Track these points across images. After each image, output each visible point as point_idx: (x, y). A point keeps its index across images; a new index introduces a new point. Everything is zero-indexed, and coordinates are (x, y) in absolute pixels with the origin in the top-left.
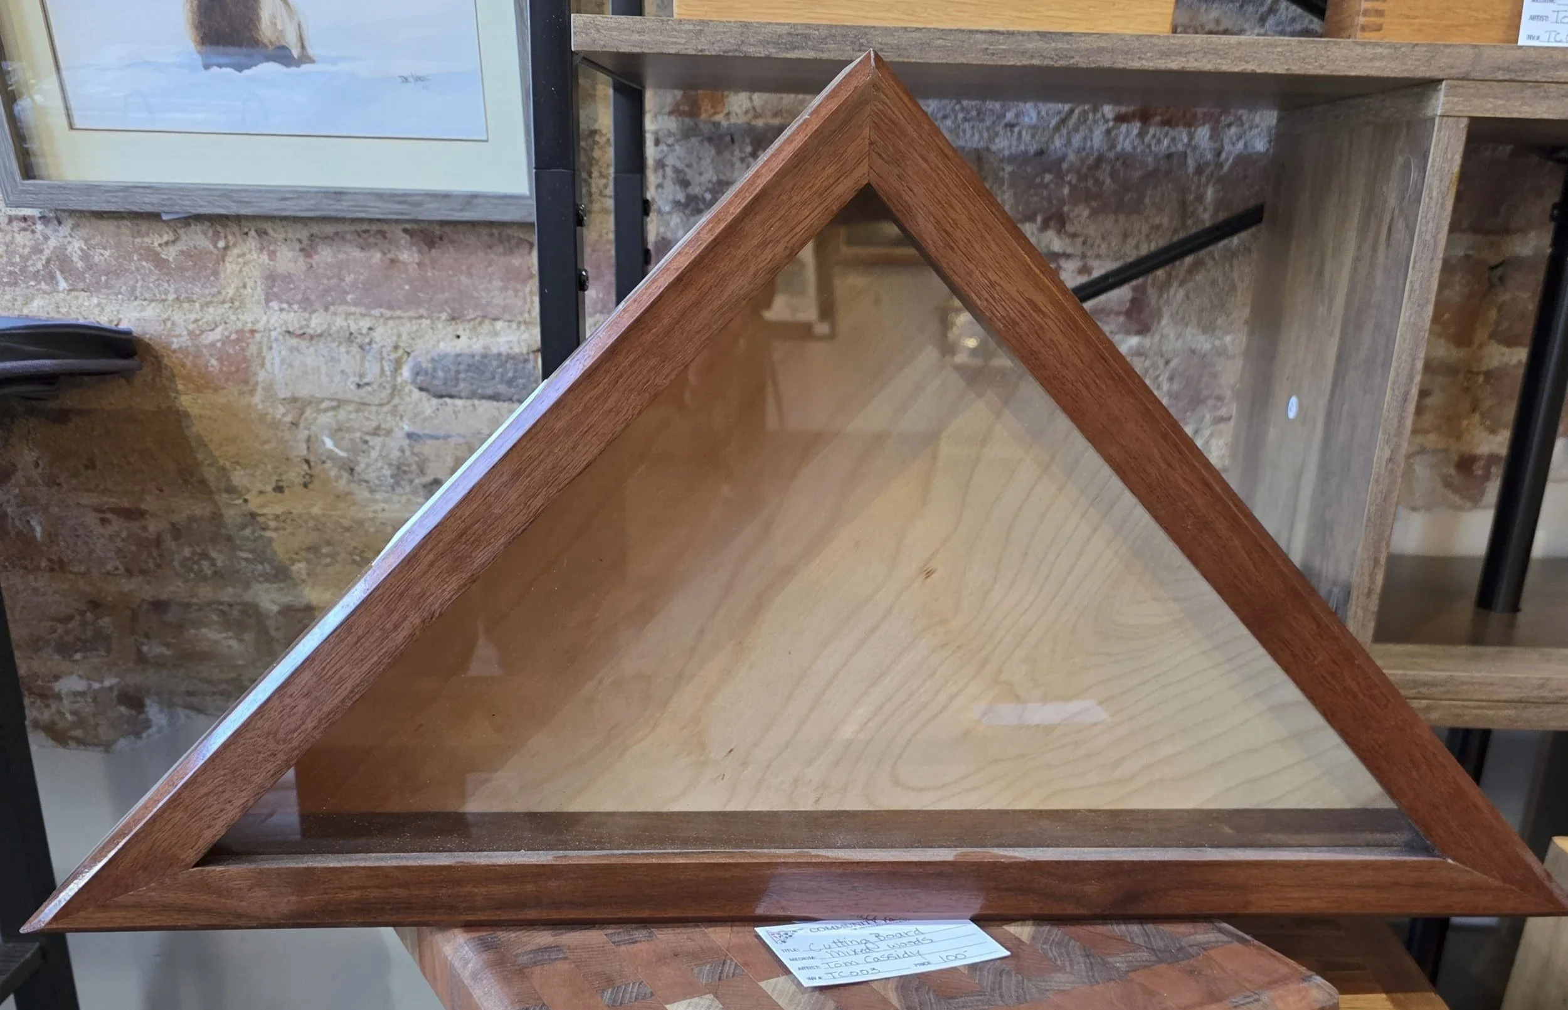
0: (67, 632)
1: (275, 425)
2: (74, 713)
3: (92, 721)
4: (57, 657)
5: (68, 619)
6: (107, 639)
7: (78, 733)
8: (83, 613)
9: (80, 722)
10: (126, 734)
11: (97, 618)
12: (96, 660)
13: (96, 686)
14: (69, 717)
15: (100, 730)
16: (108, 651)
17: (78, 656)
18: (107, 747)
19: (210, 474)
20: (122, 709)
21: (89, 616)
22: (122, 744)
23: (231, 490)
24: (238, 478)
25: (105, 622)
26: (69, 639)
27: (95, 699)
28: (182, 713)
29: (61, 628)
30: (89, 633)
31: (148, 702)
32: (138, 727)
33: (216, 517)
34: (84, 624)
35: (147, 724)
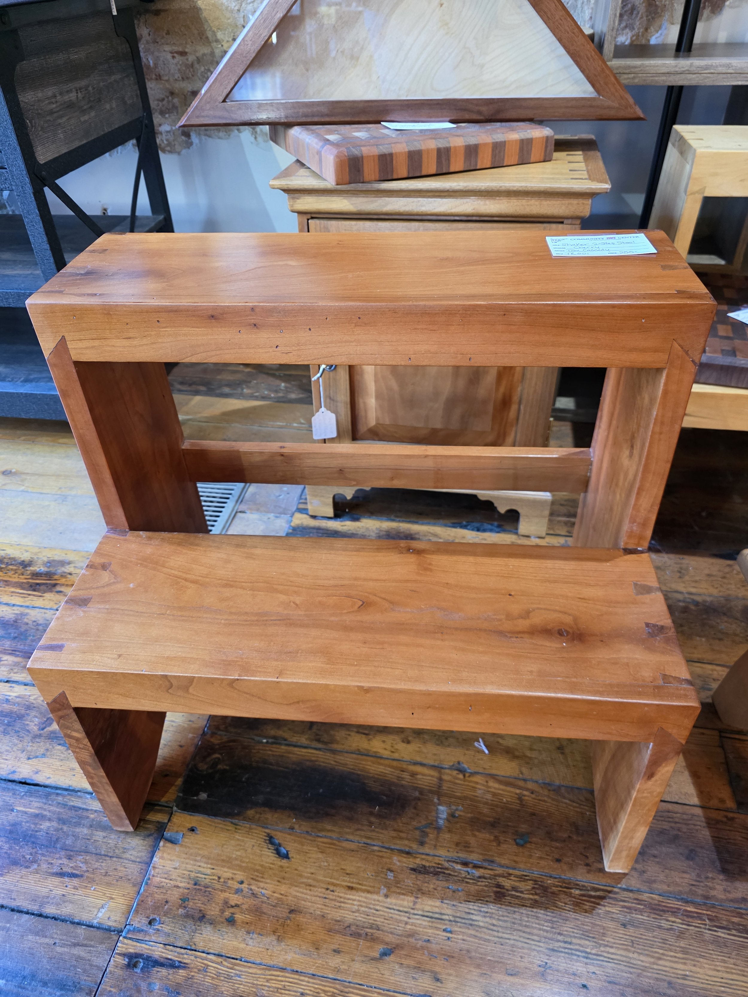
0: (163, 106)
1: (232, 11)
2: (167, 140)
3: (173, 143)
4: (160, 116)
5: (163, 100)
6: (176, 108)
7: (168, 148)
8: (168, 97)
9: (169, 144)
10: (185, 148)
11: (173, 99)
12: (173, 117)
13: (174, 128)
14: (165, 142)
15: (176, 147)
16: (177, 113)
17: (167, 116)
18: (179, 153)
19: (209, 34)
20: (183, 138)
21: (170, 98)
22: (184, 151)
23: (217, 41)
24: (220, 35)
25: (176, 100)
26: (163, 109)
27: (174, 134)
28: (203, 138)
29: (160, 103)
30: (171, 106)
31: (191, 134)
32: (189, 145)
33: (212, 54)
34: (168, 102)
35: (191, 144)
